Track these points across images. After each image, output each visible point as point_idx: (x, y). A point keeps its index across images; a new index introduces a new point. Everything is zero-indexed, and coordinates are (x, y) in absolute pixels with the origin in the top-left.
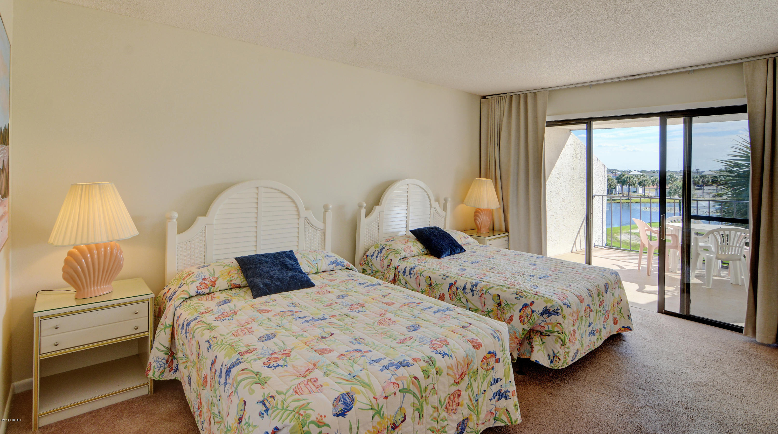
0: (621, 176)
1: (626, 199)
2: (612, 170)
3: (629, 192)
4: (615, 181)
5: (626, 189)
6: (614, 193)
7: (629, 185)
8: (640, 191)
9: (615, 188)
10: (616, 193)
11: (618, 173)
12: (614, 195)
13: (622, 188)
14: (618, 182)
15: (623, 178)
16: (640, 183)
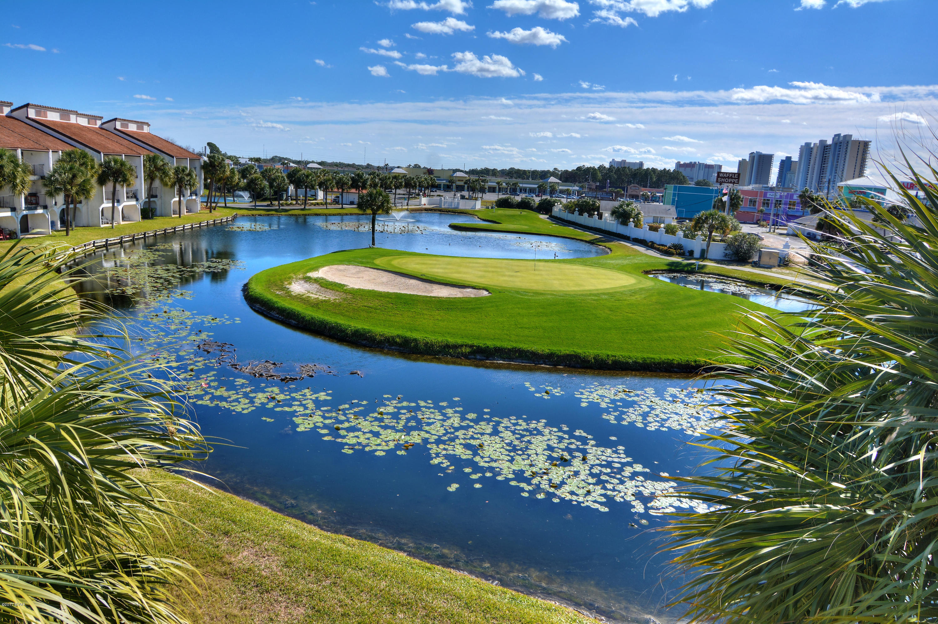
0: (296, 171)
1: (302, 209)
2: (283, 158)
3: (306, 197)
4: (287, 181)
5: (301, 192)
6: (285, 198)
7: (306, 187)
8: (321, 194)
9: (287, 191)
10: (287, 200)
11: (292, 164)
12: (285, 202)
13: (296, 191)
14: (291, 182)
15: (298, 175)
16: (321, 185)
